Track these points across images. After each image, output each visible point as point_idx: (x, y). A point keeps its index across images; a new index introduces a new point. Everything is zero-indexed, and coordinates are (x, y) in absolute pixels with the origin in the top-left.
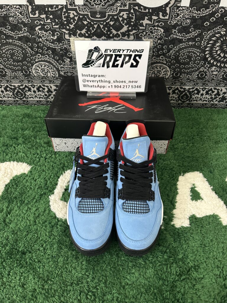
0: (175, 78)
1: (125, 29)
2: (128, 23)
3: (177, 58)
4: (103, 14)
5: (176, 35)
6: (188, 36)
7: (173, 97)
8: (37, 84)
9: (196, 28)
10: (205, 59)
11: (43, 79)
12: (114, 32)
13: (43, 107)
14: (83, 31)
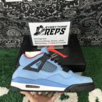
0: (82, 34)
1: (55, 12)
2: (57, 9)
3: (83, 25)
4: (43, 5)
5: (83, 14)
6: (89, 14)
7: (81, 43)
8: (11, 39)
9: (93, 10)
10: (98, 24)
11: (13, 37)
12: (50, 14)
13: (14, 50)
14: (33, 14)
